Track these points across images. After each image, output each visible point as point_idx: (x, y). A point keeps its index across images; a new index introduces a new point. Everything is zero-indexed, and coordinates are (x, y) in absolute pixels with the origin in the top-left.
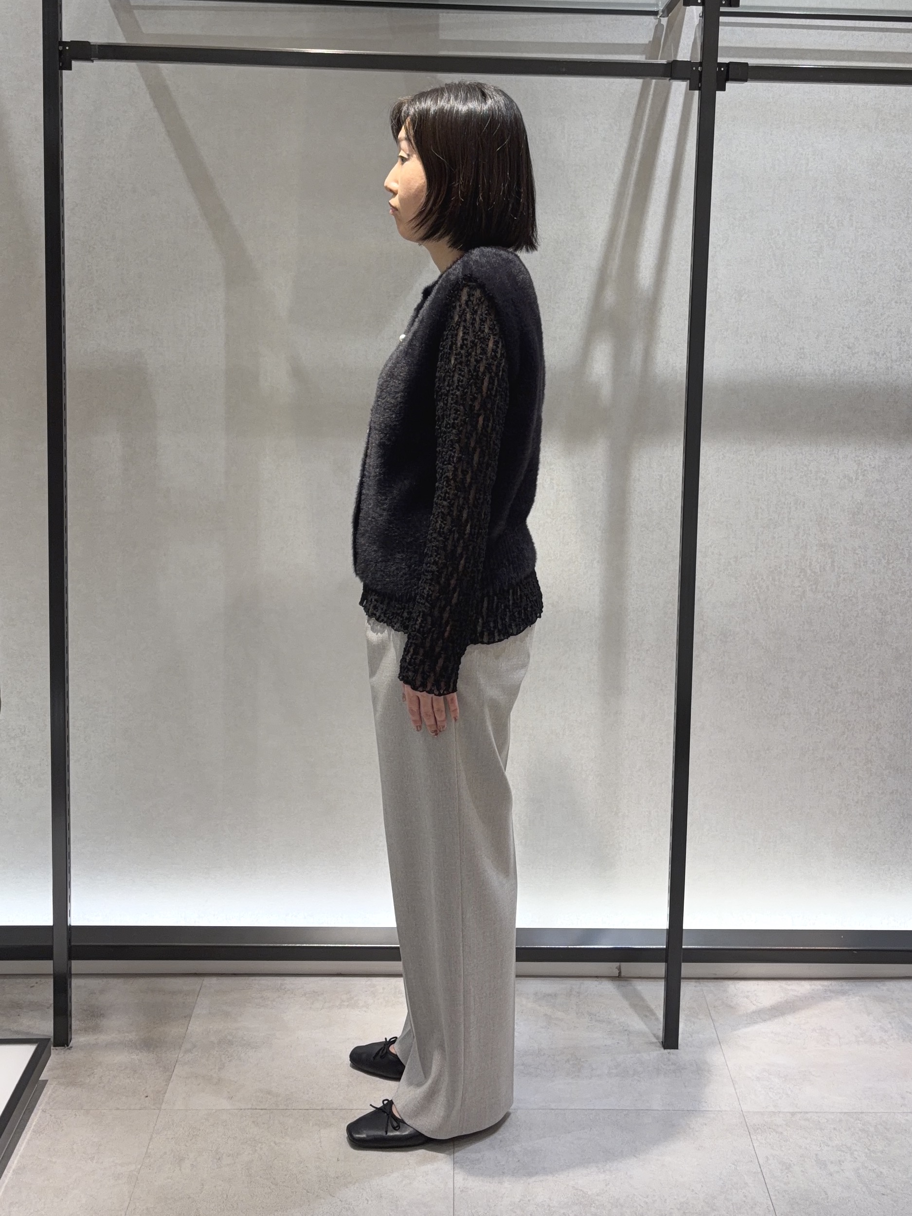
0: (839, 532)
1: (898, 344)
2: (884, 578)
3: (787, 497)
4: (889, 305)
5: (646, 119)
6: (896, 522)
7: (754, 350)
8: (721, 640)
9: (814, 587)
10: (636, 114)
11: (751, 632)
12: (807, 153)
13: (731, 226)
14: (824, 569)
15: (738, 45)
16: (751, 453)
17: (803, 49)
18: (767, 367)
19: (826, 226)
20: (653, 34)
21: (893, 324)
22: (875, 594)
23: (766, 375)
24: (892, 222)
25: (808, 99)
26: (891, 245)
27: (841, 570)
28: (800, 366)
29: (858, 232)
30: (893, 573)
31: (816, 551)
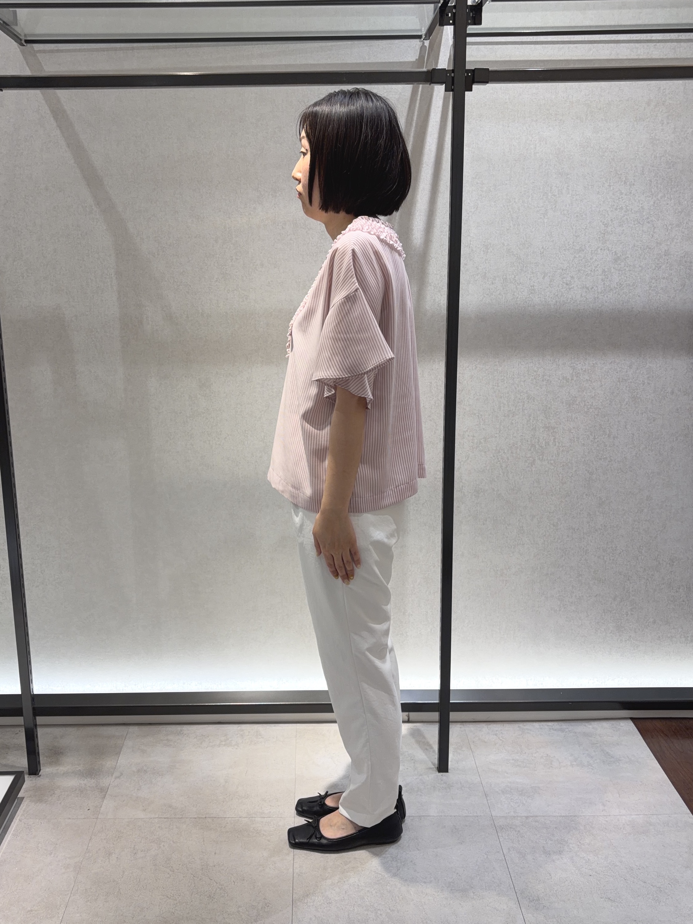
0: (559, 418)
1: (602, 280)
2: (591, 449)
3: (522, 394)
4: (596, 252)
5: (415, 118)
6: (600, 409)
7: (498, 289)
8: (475, 495)
9: (541, 457)
10: (408, 115)
11: (496, 490)
12: (535, 140)
13: (480, 197)
14: (549, 444)
15: (482, 59)
16: (496, 364)
17: (531, 61)
18: (507, 300)
19: (549, 194)
20: (418, 54)
21: (599, 266)
22: (585, 460)
23: (507, 307)
24: (598, 190)
25: (535, 98)
26: (597, 207)
27: (561, 444)
28: (531, 299)
29: (573, 198)
30: (598, 446)
31: (542, 432)
